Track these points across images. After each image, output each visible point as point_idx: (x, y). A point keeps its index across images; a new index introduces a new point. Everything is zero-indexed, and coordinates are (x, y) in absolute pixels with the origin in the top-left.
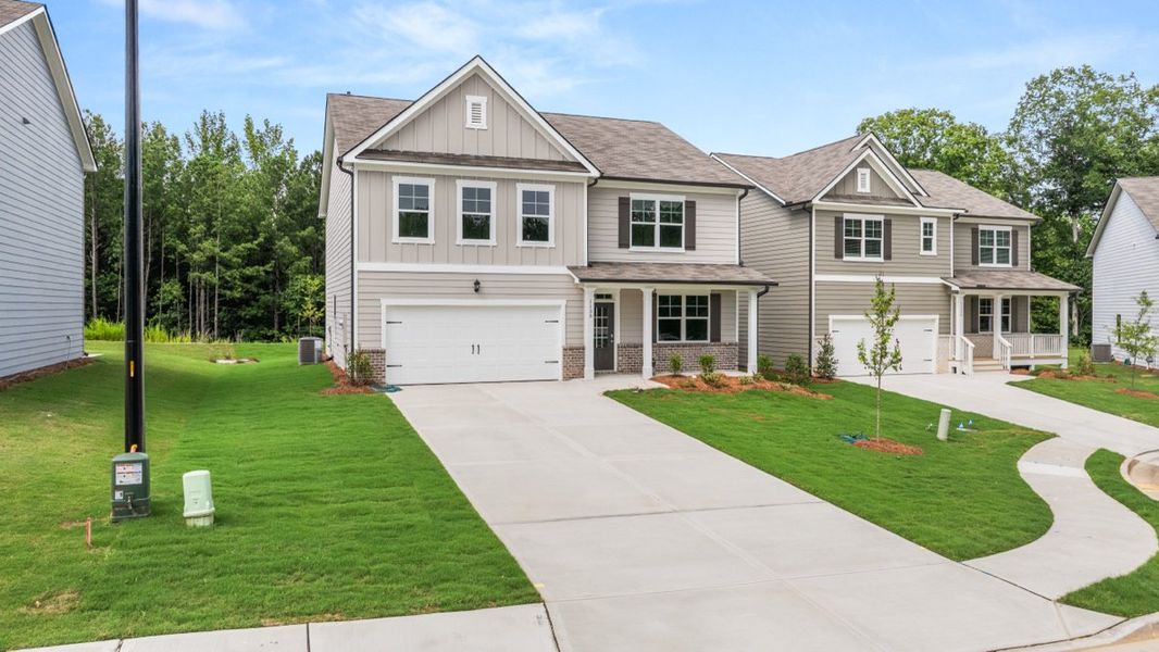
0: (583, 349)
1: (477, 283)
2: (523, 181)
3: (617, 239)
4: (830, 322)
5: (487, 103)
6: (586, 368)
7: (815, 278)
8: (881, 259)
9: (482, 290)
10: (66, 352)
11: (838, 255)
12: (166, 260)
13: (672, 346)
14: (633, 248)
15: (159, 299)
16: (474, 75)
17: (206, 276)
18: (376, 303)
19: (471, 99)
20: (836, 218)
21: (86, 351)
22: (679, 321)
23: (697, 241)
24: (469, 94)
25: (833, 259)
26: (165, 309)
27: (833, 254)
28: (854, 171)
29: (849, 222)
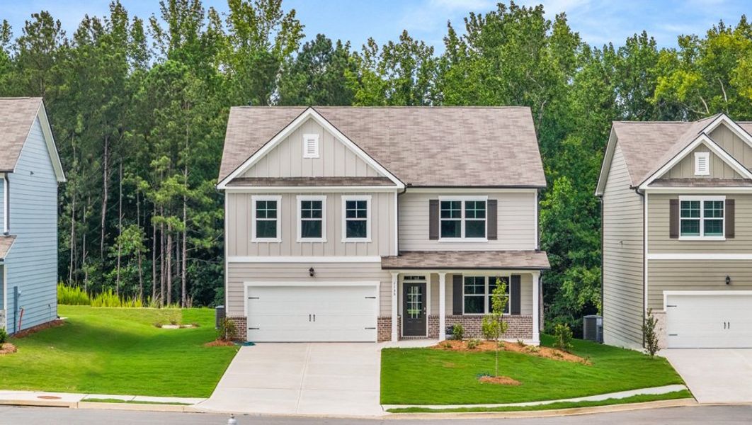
0: (391, 318)
1: (312, 270)
2: (346, 194)
3: (428, 232)
4: (665, 298)
5: (319, 138)
6: (392, 333)
7: (649, 256)
8: (723, 238)
9: (316, 275)
10: (48, 316)
11: (674, 235)
12: (125, 199)
13: (476, 317)
14: (442, 240)
15: (117, 249)
16: (309, 119)
17: (170, 220)
18: (240, 285)
19: (307, 137)
20: (671, 200)
21: (59, 315)
22: (484, 297)
23: (499, 232)
24: (305, 133)
25: (668, 238)
26: (125, 260)
27: (668, 233)
28: (690, 156)
29: (685, 204)
